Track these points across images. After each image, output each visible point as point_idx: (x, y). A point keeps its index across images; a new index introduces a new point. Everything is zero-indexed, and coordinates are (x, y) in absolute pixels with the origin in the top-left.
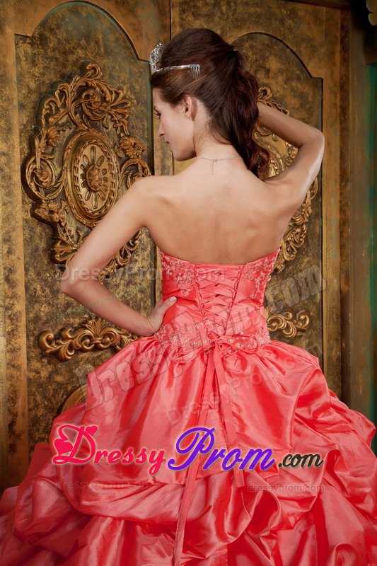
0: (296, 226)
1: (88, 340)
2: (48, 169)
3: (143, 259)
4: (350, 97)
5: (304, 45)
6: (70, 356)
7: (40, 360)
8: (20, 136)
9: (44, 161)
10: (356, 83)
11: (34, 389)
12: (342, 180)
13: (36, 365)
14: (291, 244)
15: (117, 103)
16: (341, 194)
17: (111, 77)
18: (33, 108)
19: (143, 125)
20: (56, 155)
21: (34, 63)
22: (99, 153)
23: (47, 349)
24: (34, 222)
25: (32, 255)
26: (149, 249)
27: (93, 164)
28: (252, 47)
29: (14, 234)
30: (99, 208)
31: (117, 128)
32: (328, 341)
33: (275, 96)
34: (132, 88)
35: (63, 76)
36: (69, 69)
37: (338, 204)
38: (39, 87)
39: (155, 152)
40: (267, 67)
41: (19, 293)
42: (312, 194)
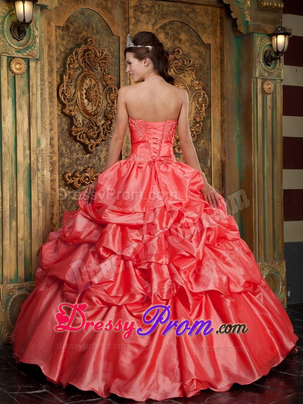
0: (196, 122)
1: (87, 179)
2: (69, 90)
4: (225, 54)
5: (200, 27)
6: (78, 186)
8: (57, 74)
9: (68, 86)
12: (221, 98)
14: (194, 132)
15: (102, 57)
16: (221, 106)
17: (99, 44)
18: (63, 60)
19: (115, 69)
20: (73, 84)
21: (63, 39)
22: (93, 82)
23: (68, 181)
24: (62, 116)
25: (61, 132)
27: (91, 87)
28: (171, 28)
29: (53, 121)
30: (94, 110)
31: (102, 70)
33: (184, 53)
34: (109, 50)
35: (76, 45)
36: (79, 41)
37: (220, 111)
38: (65, 50)
39: (121, 82)
40: (180, 38)
41: (55, 151)
42: (205, 106)
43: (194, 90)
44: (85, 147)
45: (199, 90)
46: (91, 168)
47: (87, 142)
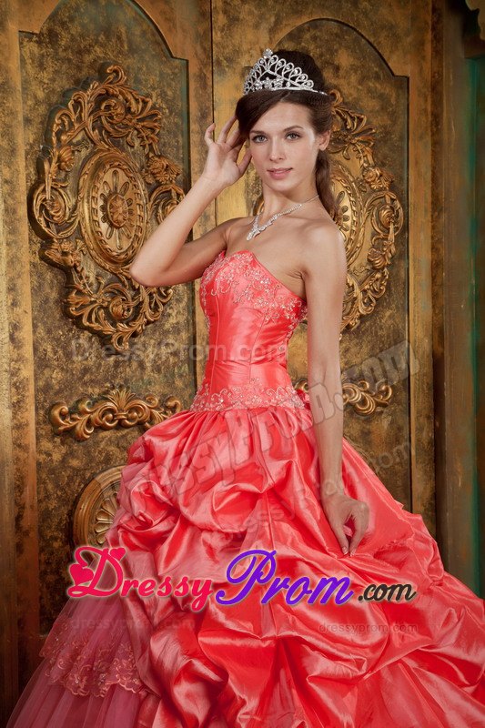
0: (375, 270)
1: (111, 415)
2: (60, 199)
3: (178, 313)
4: (444, 101)
5: (384, 34)
6: (88, 434)
7: (51, 440)
8: (26, 158)
9: (56, 190)
10: (452, 83)
11: (44, 476)
12: (434, 210)
13: (46, 445)
14: (370, 293)
15: (144, 114)
16: (433, 228)
17: (137, 81)
18: (42, 123)
19: (178, 142)
20: (70, 183)
21: (41, 67)
22: (122, 178)
23: (61, 425)
24: (43, 267)
25: (41, 308)
26: (186, 299)
27: (116, 192)
28: (314, 38)
29: (19, 282)
30: (125, 248)
31: (144, 147)
32: (417, 418)
33: (347, 100)
34: (163, 95)
36: (85, 72)
37: (430, 241)
38: (48, 96)
39: (193, 176)
40: (336, 63)
41: (26, 355)
42: (396, 229)
43: (368, 189)
44: (104, 339)
45: (381, 190)
46: (121, 387)
47: (109, 329)
